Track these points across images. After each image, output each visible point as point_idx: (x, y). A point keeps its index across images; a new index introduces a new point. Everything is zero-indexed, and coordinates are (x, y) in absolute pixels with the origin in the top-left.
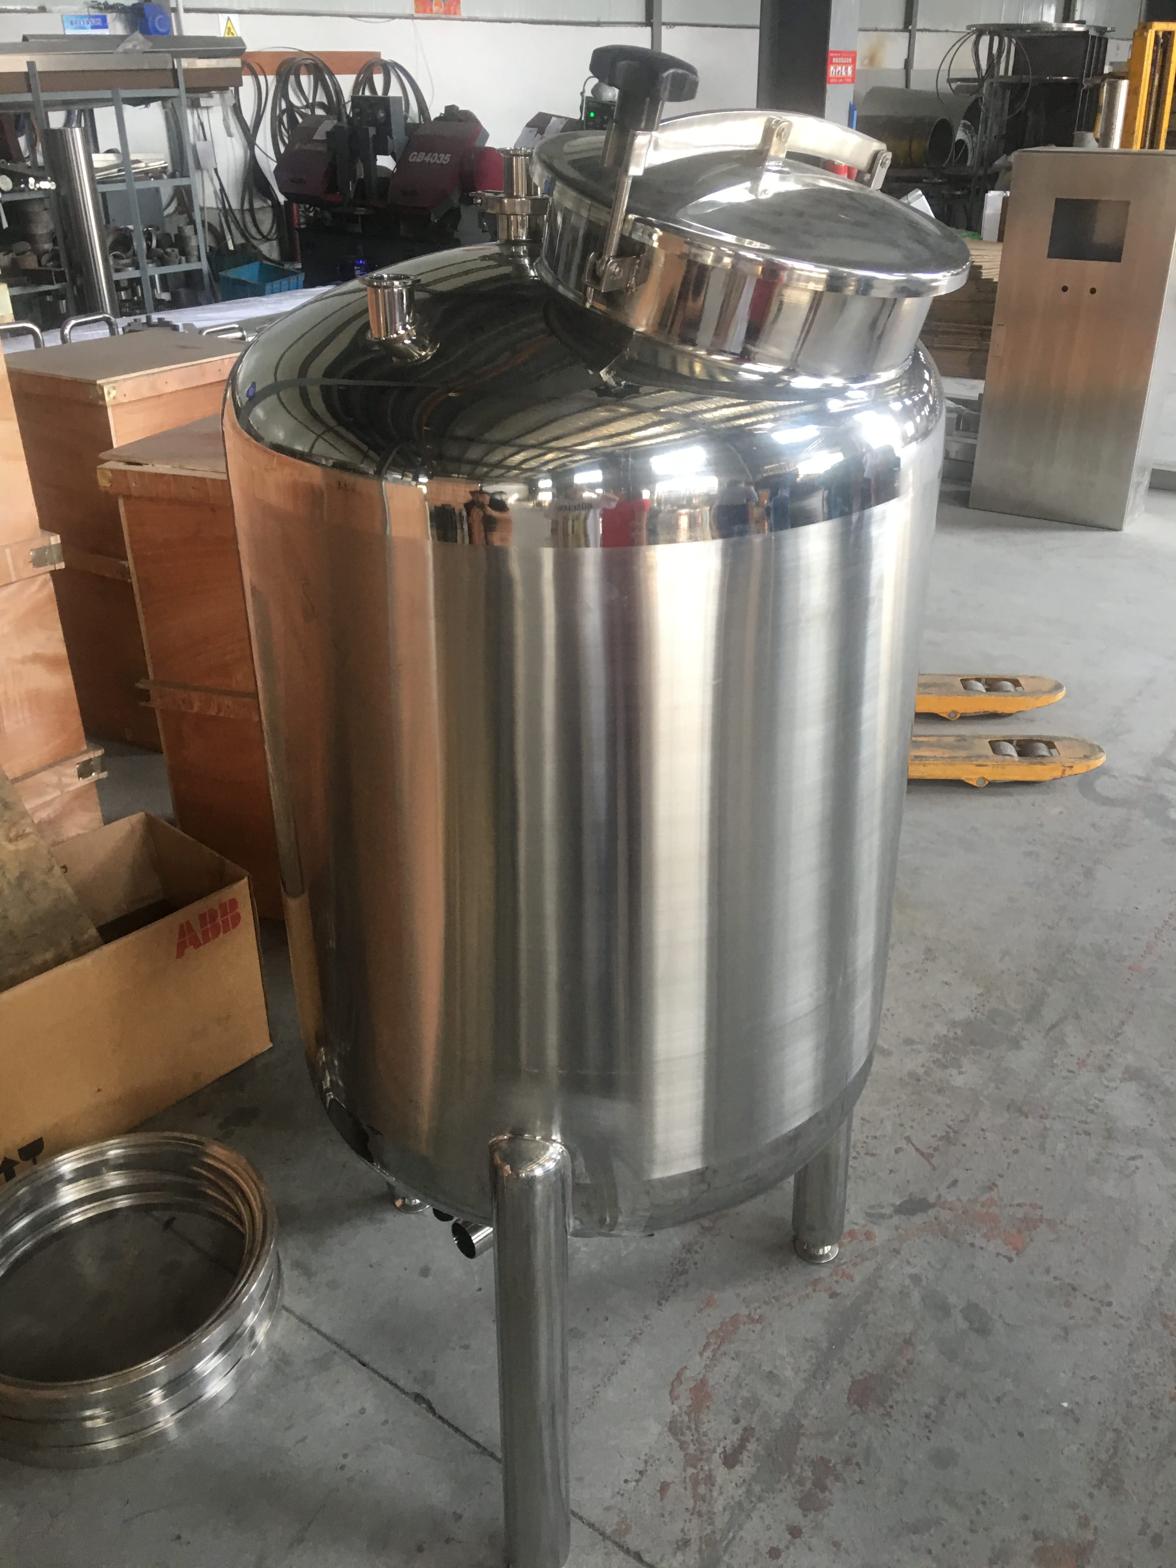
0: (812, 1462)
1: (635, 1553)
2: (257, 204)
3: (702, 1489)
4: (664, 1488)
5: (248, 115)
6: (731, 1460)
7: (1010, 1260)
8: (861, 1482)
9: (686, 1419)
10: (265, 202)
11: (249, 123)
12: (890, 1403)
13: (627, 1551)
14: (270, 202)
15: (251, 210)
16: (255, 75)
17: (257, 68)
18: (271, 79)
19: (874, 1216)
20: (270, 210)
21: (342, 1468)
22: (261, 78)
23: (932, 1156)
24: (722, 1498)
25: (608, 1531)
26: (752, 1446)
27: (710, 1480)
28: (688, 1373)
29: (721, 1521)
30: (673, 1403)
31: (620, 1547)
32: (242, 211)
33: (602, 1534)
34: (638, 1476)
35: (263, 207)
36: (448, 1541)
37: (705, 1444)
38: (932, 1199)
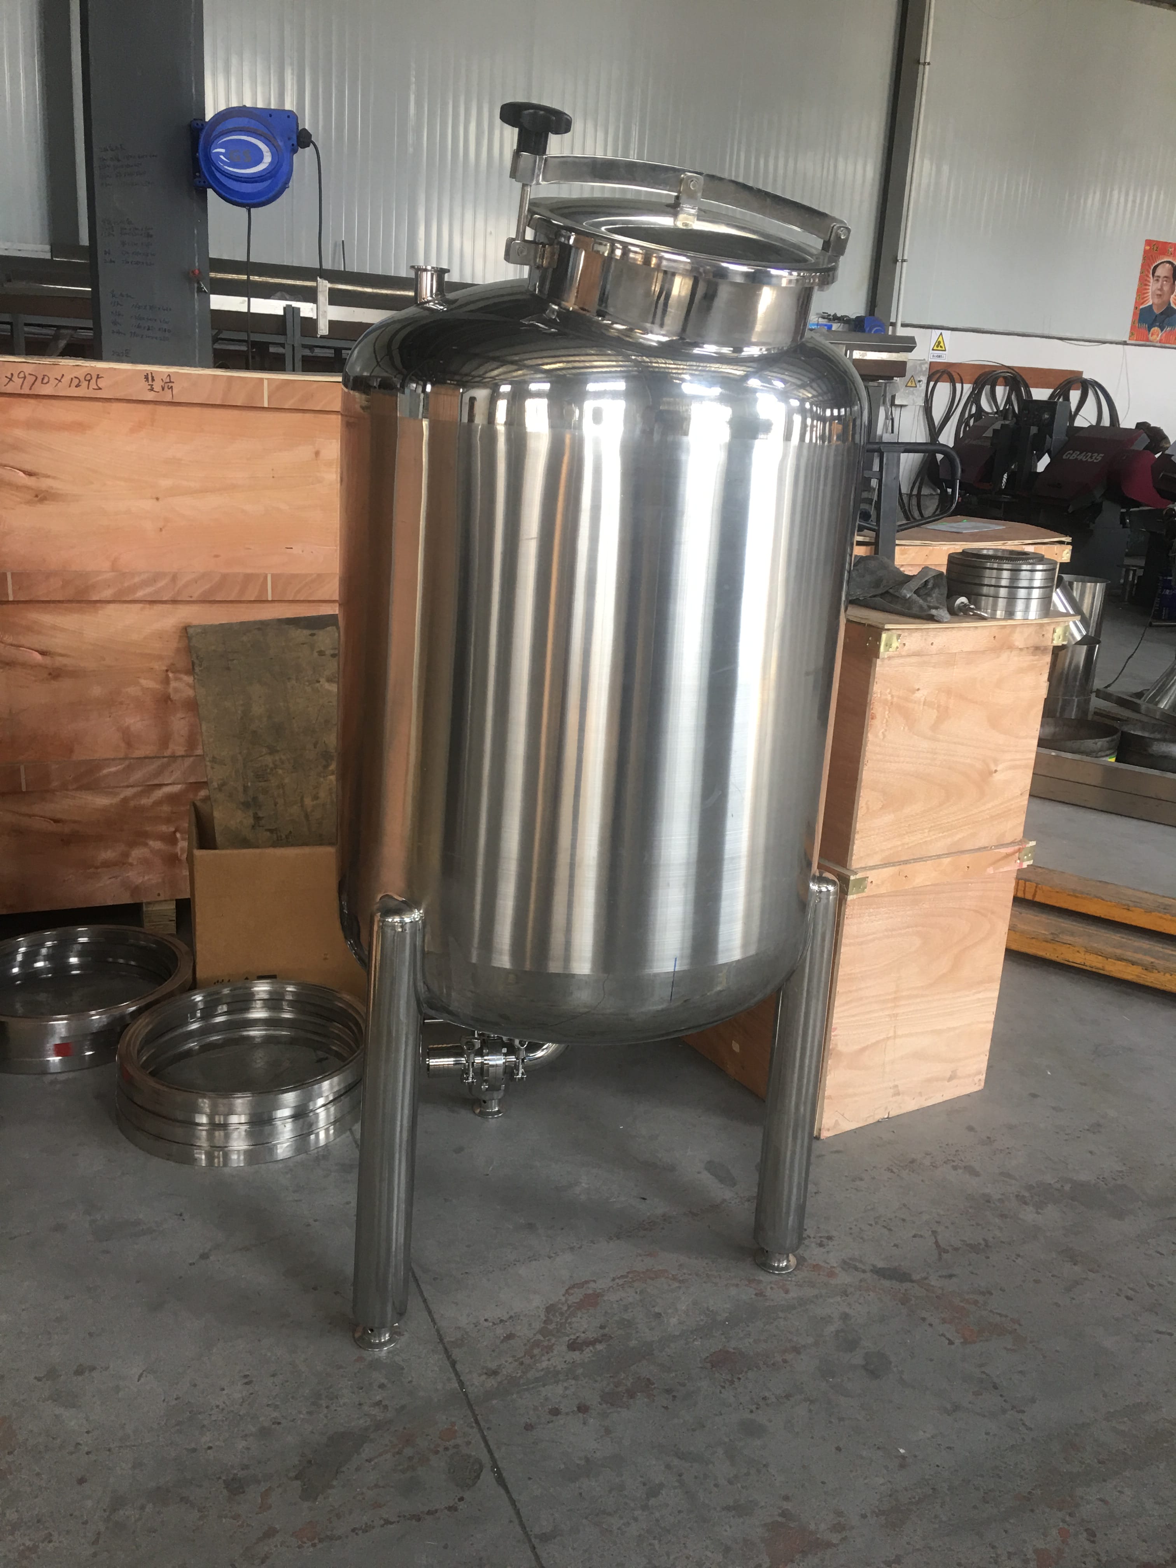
0: (639, 1378)
1: (453, 1360)
2: (925, 491)
3: (536, 1351)
4: (510, 1337)
5: (938, 414)
6: (573, 1346)
7: (951, 1343)
8: (666, 1408)
9: (565, 1308)
10: (935, 491)
11: (936, 423)
12: (740, 1376)
13: (449, 1357)
14: (939, 491)
15: (919, 495)
16: (953, 382)
17: (956, 377)
18: (968, 388)
19: (848, 1265)
20: (937, 497)
21: (309, 1225)
22: (959, 386)
23: (946, 1252)
24: (547, 1363)
25: (445, 1341)
26: (599, 1347)
27: (549, 1349)
28: (592, 1285)
29: (531, 1375)
30: (564, 1295)
31: (446, 1350)
32: (910, 496)
33: (441, 1340)
34: (498, 1321)
35: (931, 495)
36: (336, 1293)
37: (565, 1328)
38: (916, 1277)
